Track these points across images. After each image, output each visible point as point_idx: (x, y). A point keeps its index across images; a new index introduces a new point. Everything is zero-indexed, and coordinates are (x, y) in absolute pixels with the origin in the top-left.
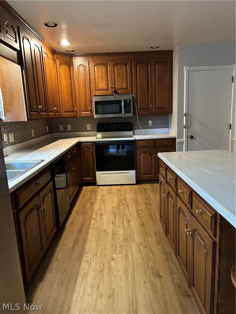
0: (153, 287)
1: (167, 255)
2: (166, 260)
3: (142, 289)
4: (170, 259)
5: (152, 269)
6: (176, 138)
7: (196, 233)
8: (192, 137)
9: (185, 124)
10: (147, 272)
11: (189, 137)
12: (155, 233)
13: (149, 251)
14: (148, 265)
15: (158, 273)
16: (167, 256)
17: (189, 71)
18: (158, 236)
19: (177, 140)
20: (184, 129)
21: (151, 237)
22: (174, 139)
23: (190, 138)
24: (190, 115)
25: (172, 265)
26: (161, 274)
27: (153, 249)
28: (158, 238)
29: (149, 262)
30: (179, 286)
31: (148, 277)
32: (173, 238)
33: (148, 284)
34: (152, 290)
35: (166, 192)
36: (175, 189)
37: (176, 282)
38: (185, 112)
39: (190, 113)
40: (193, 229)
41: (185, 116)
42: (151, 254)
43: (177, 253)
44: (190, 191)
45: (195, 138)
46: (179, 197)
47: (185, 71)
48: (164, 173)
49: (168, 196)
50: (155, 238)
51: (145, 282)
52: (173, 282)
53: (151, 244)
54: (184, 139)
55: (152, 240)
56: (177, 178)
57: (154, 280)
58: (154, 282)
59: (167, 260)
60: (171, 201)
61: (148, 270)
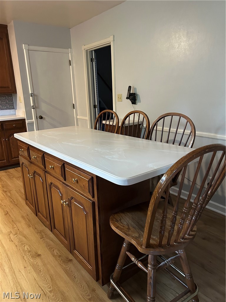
0: (35, 268)
1: (40, 233)
2: (41, 239)
3: (24, 275)
4: (44, 236)
5: (29, 251)
6: (25, 119)
7: (73, 201)
8: (41, 118)
9: (32, 105)
10: (25, 257)
11: (38, 117)
12: (23, 217)
13: (21, 237)
14: (24, 250)
15: (36, 254)
16: (42, 235)
17: (28, 50)
18: (27, 220)
19: (27, 122)
20: (32, 109)
21: (20, 222)
22: (23, 121)
23: (40, 118)
24: (36, 96)
25: (48, 240)
26: (39, 253)
27: (25, 232)
28: (28, 221)
29: (24, 247)
30: (60, 256)
31: (27, 261)
32: (45, 215)
33: (30, 268)
34: (35, 271)
35: (32, 172)
36: (43, 167)
37: (56, 254)
38: (30, 92)
39: (35, 93)
40: (70, 198)
41: (32, 96)
42: (24, 238)
43: (52, 227)
44: (62, 164)
45: (44, 119)
46: (49, 173)
47: (25, 50)
48: (26, 154)
49: (34, 176)
50: (24, 222)
51: (25, 268)
52: (54, 255)
53: (21, 229)
54: (34, 120)
55: (22, 226)
56: (44, 155)
57: (35, 261)
58: (35, 263)
59: (42, 237)
60: (39, 180)
61: (25, 255)
